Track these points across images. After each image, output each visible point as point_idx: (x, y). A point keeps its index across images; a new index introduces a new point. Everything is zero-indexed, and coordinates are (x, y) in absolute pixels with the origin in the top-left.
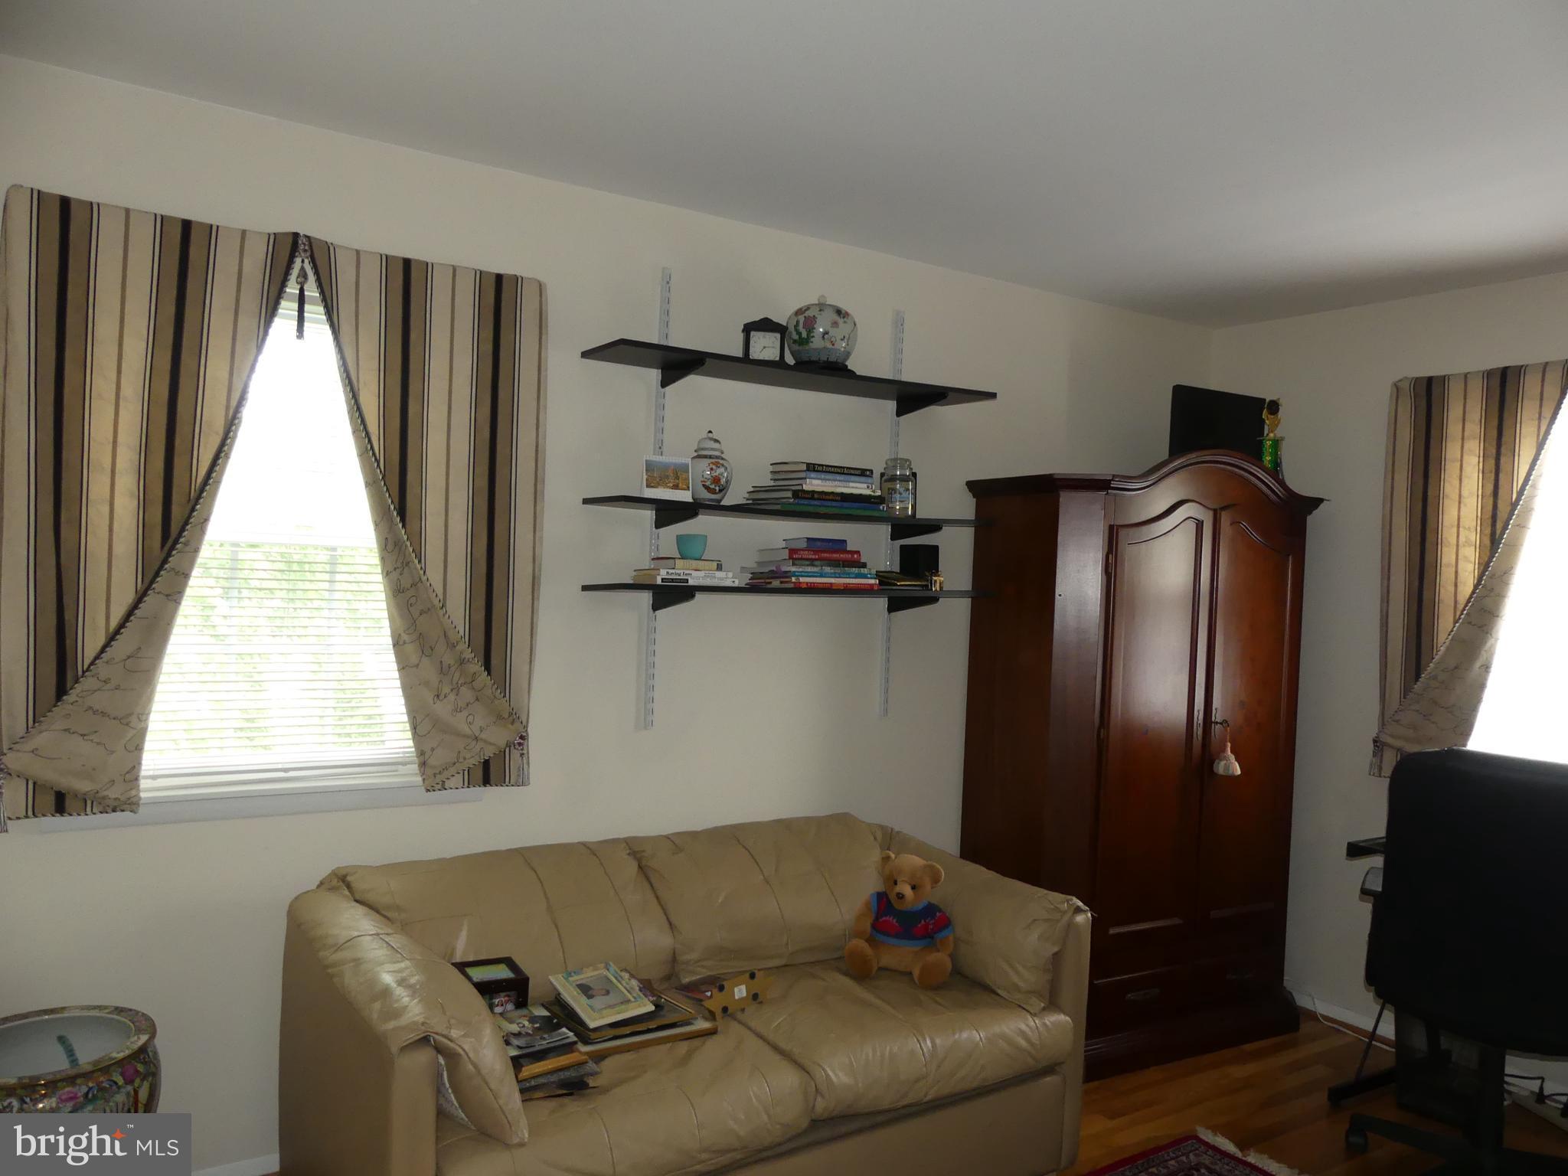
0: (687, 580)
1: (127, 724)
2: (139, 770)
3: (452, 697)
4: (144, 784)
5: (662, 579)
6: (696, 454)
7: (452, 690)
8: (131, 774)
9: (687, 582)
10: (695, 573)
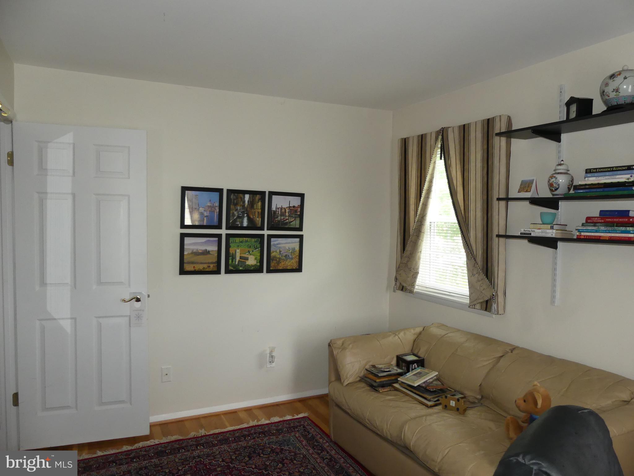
0: (531, 233)
1: (410, 270)
2: (415, 283)
3: (477, 275)
4: (416, 287)
5: (521, 233)
6: (554, 172)
7: (477, 273)
8: (413, 284)
9: (531, 235)
10: (536, 231)
